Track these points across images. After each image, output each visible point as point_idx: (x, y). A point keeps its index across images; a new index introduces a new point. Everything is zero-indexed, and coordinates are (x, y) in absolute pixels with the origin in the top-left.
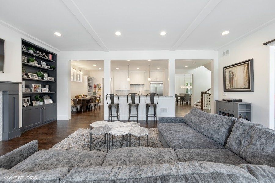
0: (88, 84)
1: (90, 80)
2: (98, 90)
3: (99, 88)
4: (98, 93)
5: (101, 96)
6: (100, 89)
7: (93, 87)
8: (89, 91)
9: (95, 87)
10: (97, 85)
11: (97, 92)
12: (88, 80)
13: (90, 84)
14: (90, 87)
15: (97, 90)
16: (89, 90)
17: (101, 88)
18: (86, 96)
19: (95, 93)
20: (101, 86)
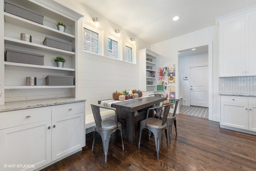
0: (147, 67)
1: (151, 60)
2: (168, 79)
3: (169, 75)
4: (167, 86)
5: (174, 93)
6: (172, 78)
7: (157, 75)
8: (149, 83)
9: (162, 74)
10: (166, 68)
11: (165, 85)
12: (147, 59)
13: (151, 68)
14: (151, 73)
15: (166, 79)
16: (150, 81)
17: (174, 74)
18: (140, 94)
19: (161, 88)
20: (174, 70)
